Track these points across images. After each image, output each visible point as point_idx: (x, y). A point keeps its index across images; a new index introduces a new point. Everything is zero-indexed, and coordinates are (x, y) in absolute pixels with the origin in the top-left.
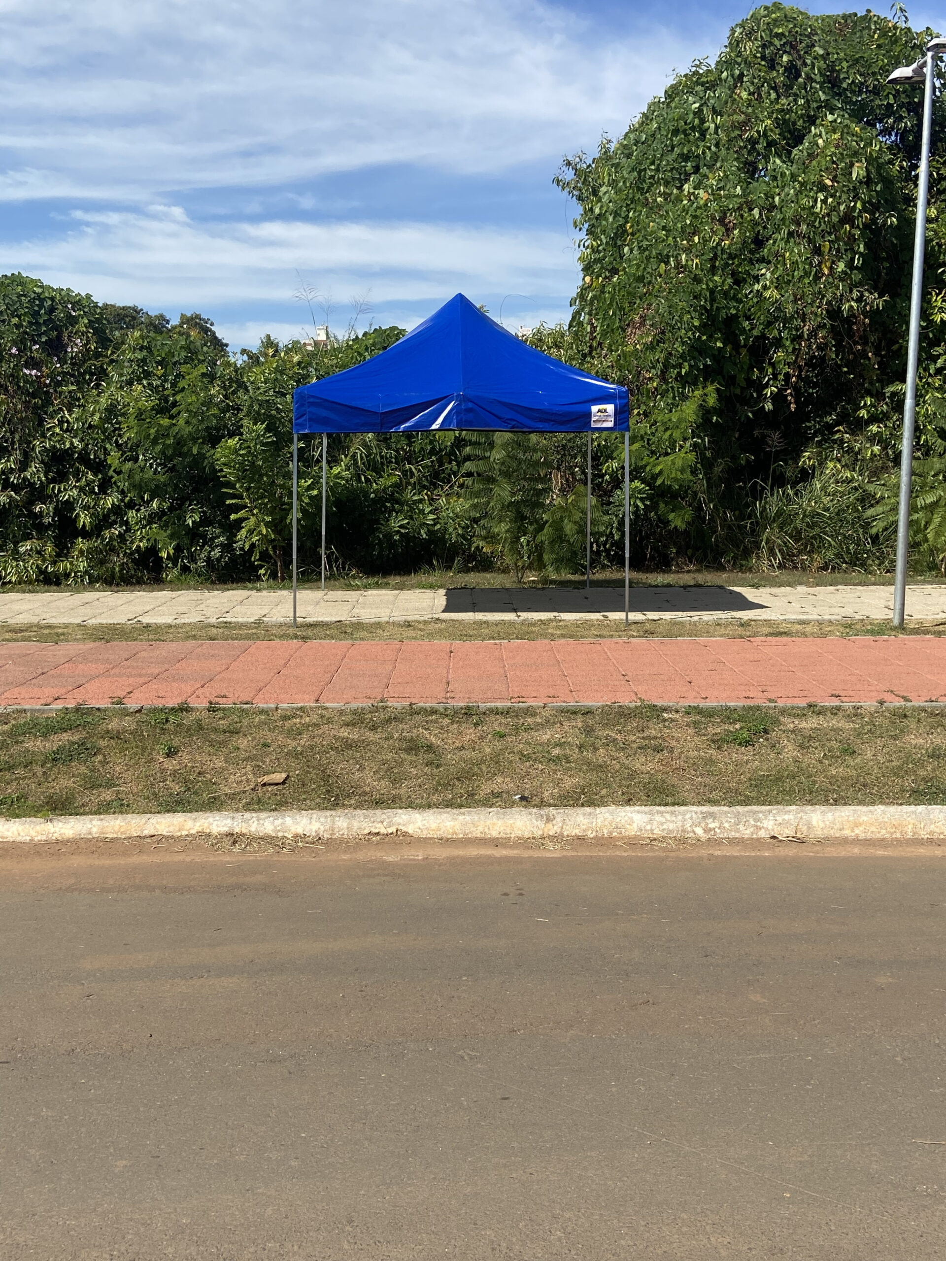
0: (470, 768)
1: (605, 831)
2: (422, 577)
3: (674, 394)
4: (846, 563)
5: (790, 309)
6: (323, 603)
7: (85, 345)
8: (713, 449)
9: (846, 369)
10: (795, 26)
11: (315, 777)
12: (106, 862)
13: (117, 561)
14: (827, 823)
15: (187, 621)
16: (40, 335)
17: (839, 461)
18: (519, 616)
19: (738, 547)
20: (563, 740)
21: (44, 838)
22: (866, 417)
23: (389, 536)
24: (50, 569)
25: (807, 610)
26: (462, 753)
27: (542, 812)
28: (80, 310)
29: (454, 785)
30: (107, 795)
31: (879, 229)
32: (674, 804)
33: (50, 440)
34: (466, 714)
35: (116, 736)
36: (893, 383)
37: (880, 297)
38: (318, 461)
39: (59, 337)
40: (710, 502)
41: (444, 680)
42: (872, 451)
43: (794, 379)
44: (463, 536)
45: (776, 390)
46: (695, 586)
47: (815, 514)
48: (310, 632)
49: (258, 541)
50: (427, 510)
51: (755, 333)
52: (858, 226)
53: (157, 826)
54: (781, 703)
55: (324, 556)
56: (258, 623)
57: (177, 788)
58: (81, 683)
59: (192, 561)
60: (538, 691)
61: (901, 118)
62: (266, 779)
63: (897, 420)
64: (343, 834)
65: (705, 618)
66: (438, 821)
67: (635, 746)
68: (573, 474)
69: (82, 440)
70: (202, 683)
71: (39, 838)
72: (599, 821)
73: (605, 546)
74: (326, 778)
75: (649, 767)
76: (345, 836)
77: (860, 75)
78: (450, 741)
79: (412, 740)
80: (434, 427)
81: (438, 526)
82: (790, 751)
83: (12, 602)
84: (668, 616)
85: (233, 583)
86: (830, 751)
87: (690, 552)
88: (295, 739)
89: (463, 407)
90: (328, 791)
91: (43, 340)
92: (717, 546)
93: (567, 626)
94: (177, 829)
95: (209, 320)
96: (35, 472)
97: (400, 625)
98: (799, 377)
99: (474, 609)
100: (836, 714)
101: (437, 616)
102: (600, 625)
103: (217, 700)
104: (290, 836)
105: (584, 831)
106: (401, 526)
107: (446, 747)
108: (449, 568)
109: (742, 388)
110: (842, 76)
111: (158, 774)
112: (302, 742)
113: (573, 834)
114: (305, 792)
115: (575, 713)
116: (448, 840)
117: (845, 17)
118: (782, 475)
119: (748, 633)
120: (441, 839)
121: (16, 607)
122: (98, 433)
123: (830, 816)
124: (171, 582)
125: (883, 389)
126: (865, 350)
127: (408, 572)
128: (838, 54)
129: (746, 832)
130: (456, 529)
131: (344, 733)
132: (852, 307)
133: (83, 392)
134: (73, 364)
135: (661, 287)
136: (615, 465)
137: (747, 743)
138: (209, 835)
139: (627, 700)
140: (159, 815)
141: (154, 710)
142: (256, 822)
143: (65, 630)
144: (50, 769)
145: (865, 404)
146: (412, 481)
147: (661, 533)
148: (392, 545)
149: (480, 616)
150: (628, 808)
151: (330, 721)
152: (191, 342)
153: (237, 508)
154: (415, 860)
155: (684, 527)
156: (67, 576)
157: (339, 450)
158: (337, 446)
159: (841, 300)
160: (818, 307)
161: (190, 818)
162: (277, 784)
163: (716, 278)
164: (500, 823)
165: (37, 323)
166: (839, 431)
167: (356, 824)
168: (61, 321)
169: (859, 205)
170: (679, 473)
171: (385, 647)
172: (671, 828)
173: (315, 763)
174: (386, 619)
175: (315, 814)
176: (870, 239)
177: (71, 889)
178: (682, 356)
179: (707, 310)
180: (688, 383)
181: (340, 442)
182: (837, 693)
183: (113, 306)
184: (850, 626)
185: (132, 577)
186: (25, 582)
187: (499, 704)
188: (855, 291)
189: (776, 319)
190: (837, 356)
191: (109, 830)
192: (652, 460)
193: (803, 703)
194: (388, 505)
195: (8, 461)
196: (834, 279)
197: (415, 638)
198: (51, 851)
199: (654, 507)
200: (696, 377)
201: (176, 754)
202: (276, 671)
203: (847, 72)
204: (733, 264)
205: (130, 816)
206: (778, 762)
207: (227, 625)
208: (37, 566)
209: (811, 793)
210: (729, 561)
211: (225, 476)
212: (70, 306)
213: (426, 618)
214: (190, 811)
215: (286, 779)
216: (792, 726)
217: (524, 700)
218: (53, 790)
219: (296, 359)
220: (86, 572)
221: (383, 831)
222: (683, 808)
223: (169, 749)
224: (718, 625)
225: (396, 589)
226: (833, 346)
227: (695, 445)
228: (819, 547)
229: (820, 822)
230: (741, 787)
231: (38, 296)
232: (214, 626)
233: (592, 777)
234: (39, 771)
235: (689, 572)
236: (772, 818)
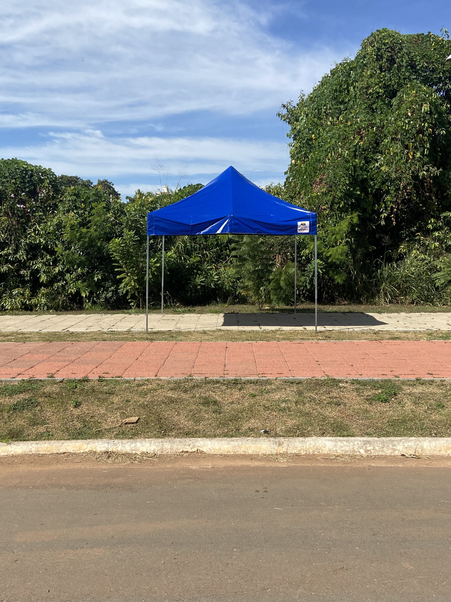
0: (237, 414)
1: (311, 451)
2: (212, 307)
3: (336, 216)
4: (423, 300)
5: (393, 176)
6: (162, 321)
7: (47, 193)
8: (356, 244)
9: (421, 205)
10: (393, 39)
11: (153, 419)
12: (38, 469)
13: (61, 298)
14: (432, 447)
15: (93, 330)
16: (25, 188)
17: (418, 250)
18: (261, 328)
19: (369, 293)
20: (287, 398)
21: (6, 454)
22: (431, 228)
23: (195, 286)
24: (28, 303)
25: (407, 326)
26: (233, 405)
27: (277, 440)
28: (45, 176)
29: (228, 424)
30: (42, 429)
31: (436, 136)
32: (348, 436)
33: (29, 239)
34: (235, 383)
35: (49, 396)
36: (445, 212)
37: (438, 169)
38: (160, 250)
39: (35, 189)
40: (355, 270)
41: (223, 364)
42: (435, 245)
43: (395, 210)
44: (232, 287)
45: (386, 215)
46: (349, 312)
47: (407, 276)
48: (154, 337)
49: (130, 289)
50: (215, 274)
51: (376, 187)
52: (426, 135)
53: (67, 447)
54: (401, 378)
55: (162, 297)
56: (129, 332)
57: (79, 425)
58: (33, 365)
59: (98, 299)
60: (272, 370)
61: (446, 84)
62: (127, 420)
63: (447, 230)
64: (168, 452)
65: (356, 330)
66: (220, 445)
67: (325, 402)
68: (287, 256)
69: (44, 240)
70: (97, 365)
71: (3, 454)
72: (307, 445)
73: (302, 291)
74: (159, 420)
75: (333, 414)
76: (169, 453)
77: (426, 63)
78: (226, 399)
79: (206, 398)
80: (219, 232)
81: (220, 282)
82: (409, 406)
83: (6, 320)
84: (337, 328)
85: (118, 310)
86: (430, 406)
87: (345, 294)
88: (143, 397)
89: (233, 222)
90: (160, 427)
91: (27, 190)
92: (358, 292)
93: (285, 333)
94: (78, 449)
95: (111, 182)
96: (22, 255)
97: (201, 333)
98: (398, 209)
99: (238, 324)
100: (432, 384)
101: (219, 328)
102: (303, 333)
103: (103, 375)
104: (139, 453)
105: (299, 451)
106: (201, 282)
107: (224, 402)
108: (225, 302)
109: (370, 214)
110: (417, 64)
111: (70, 417)
112: (147, 399)
113: (293, 453)
114: (148, 428)
115: (292, 383)
116: (225, 455)
117: (418, 36)
118: (390, 256)
119: (379, 338)
120: (221, 455)
121: (7, 323)
122: (52, 236)
123: (433, 443)
124: (87, 309)
125: (439, 215)
126: (431, 196)
127: (205, 305)
128: (415, 53)
129: (388, 452)
130: (229, 283)
131: (170, 394)
132: (424, 174)
133: (46, 216)
134: (41, 202)
135: (330, 164)
136: (307, 251)
137: (386, 401)
138: (95, 452)
139: (320, 376)
140: (68, 441)
141: (70, 381)
142: (121, 445)
143: (30, 336)
144: (12, 414)
145: (431, 222)
146: (207, 259)
147: (330, 285)
148: (197, 291)
149: (241, 328)
150: (323, 438)
151: (162, 387)
152: (98, 192)
153: (120, 273)
154: (207, 468)
155: (342, 282)
156: (36, 306)
157: (171, 245)
158: (170, 243)
159: (418, 171)
160: (408, 174)
161: (85, 443)
162: (133, 423)
163: (357, 160)
164: (253, 446)
165: (24, 182)
166: (418, 235)
167: (175, 446)
168: (36, 181)
169: (426, 125)
170: (340, 256)
171: (193, 345)
172: (346, 450)
173: (154, 411)
174: (193, 330)
175: (153, 441)
176: (432, 141)
177: (15, 487)
178: (341, 198)
179: (352, 176)
180: (344, 211)
181: (171, 240)
182: (430, 372)
183: (66, 176)
184: (430, 334)
185: (68, 307)
186: (15, 309)
187: (252, 378)
188: (425, 166)
189: (387, 180)
190: (417, 198)
191: (41, 450)
192: (326, 249)
193: (413, 378)
194: (195, 271)
195: (9, 249)
196: (415, 161)
197: (208, 340)
198: (9, 462)
199: (326, 273)
200: (347, 209)
201: (80, 406)
202: (136, 358)
203: (419, 62)
204: (365, 153)
205: (52, 441)
206: (403, 412)
207: (113, 333)
208: (21, 301)
209: (422, 429)
210: (364, 300)
211: (114, 257)
212: (40, 174)
213: (214, 329)
214: (86, 439)
215: (138, 420)
216: (409, 391)
217: (265, 375)
218: (12, 427)
219: (150, 200)
220: (45, 304)
221: (190, 450)
222: (353, 438)
223: (76, 403)
224: (363, 333)
225: (199, 313)
226: (415, 193)
227: (347, 242)
228: (409, 292)
229: (428, 447)
230: (384, 427)
231: (25, 169)
232: (106, 333)
233: (302, 420)
234: (6, 415)
235: (344, 305)
236: (402, 444)
